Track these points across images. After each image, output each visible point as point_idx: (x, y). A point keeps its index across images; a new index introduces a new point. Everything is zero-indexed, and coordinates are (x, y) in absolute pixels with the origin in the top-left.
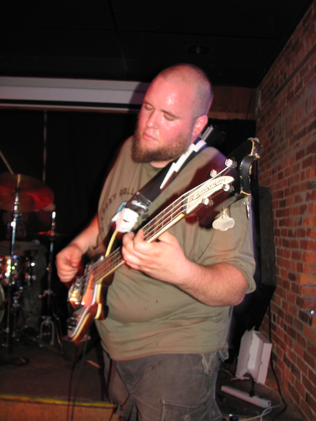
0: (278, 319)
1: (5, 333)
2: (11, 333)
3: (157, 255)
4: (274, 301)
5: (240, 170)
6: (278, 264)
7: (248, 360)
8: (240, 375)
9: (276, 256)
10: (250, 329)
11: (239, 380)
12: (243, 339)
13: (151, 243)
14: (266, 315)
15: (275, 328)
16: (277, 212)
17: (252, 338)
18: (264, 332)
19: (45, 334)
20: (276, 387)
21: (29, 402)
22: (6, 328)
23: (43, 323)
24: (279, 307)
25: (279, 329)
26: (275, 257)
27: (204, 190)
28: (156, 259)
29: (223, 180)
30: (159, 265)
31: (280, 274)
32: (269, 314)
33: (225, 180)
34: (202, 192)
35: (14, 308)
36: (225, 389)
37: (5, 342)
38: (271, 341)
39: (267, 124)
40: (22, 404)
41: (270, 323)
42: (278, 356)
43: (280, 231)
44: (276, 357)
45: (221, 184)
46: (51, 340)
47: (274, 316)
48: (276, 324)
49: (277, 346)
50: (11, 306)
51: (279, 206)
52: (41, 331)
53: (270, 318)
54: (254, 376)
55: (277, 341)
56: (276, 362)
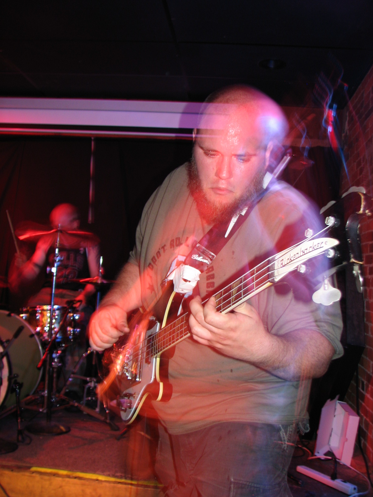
0: (368, 387)
1: (43, 396)
2: (50, 397)
3: (233, 330)
4: (362, 365)
5: (347, 231)
6: (367, 321)
7: (331, 435)
8: (320, 453)
9: (366, 311)
10: (332, 398)
11: (319, 459)
12: (324, 410)
13: (227, 315)
14: (353, 382)
15: (363, 397)
16: (367, 257)
17: (335, 409)
18: (350, 403)
19: (90, 398)
20: (364, 470)
21: (68, 476)
22: (44, 391)
23: (87, 386)
24: (369, 373)
25: (368, 398)
26: (364, 312)
27: (298, 253)
28: (232, 334)
29: (324, 243)
30: (234, 341)
31: (370, 333)
32: (357, 381)
33: (326, 243)
34: (294, 256)
35: (53, 368)
36: (301, 469)
37: (42, 407)
38: (358, 414)
39: (355, 152)
40: (60, 479)
41: (358, 392)
42: (366, 431)
43: (371, 281)
44: (365, 432)
45: (321, 248)
46: (96, 406)
47: (363, 383)
48: (364, 392)
49: (365, 420)
50: (51, 365)
51: (369, 251)
52: (85, 395)
53: (357, 386)
54: (337, 455)
55: (366, 413)
56: (365, 439)
